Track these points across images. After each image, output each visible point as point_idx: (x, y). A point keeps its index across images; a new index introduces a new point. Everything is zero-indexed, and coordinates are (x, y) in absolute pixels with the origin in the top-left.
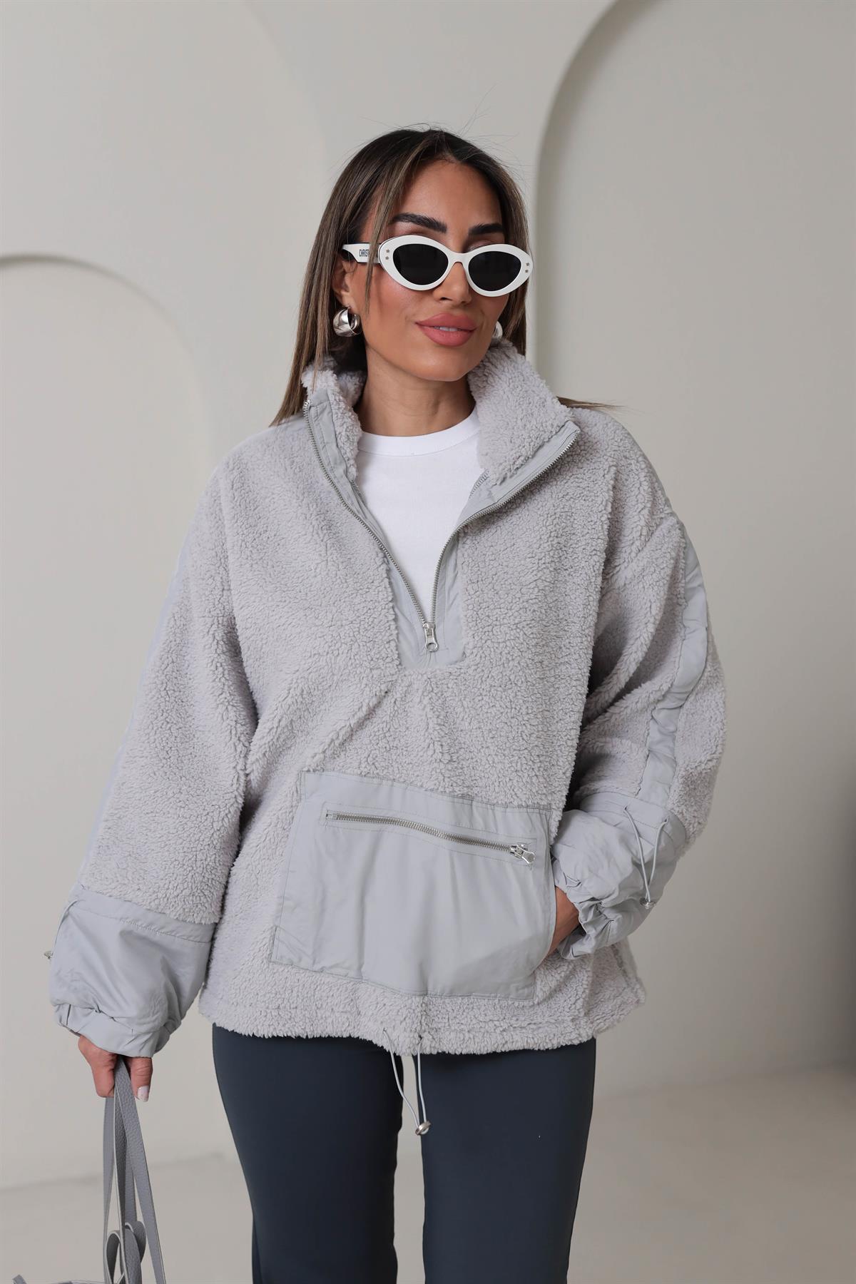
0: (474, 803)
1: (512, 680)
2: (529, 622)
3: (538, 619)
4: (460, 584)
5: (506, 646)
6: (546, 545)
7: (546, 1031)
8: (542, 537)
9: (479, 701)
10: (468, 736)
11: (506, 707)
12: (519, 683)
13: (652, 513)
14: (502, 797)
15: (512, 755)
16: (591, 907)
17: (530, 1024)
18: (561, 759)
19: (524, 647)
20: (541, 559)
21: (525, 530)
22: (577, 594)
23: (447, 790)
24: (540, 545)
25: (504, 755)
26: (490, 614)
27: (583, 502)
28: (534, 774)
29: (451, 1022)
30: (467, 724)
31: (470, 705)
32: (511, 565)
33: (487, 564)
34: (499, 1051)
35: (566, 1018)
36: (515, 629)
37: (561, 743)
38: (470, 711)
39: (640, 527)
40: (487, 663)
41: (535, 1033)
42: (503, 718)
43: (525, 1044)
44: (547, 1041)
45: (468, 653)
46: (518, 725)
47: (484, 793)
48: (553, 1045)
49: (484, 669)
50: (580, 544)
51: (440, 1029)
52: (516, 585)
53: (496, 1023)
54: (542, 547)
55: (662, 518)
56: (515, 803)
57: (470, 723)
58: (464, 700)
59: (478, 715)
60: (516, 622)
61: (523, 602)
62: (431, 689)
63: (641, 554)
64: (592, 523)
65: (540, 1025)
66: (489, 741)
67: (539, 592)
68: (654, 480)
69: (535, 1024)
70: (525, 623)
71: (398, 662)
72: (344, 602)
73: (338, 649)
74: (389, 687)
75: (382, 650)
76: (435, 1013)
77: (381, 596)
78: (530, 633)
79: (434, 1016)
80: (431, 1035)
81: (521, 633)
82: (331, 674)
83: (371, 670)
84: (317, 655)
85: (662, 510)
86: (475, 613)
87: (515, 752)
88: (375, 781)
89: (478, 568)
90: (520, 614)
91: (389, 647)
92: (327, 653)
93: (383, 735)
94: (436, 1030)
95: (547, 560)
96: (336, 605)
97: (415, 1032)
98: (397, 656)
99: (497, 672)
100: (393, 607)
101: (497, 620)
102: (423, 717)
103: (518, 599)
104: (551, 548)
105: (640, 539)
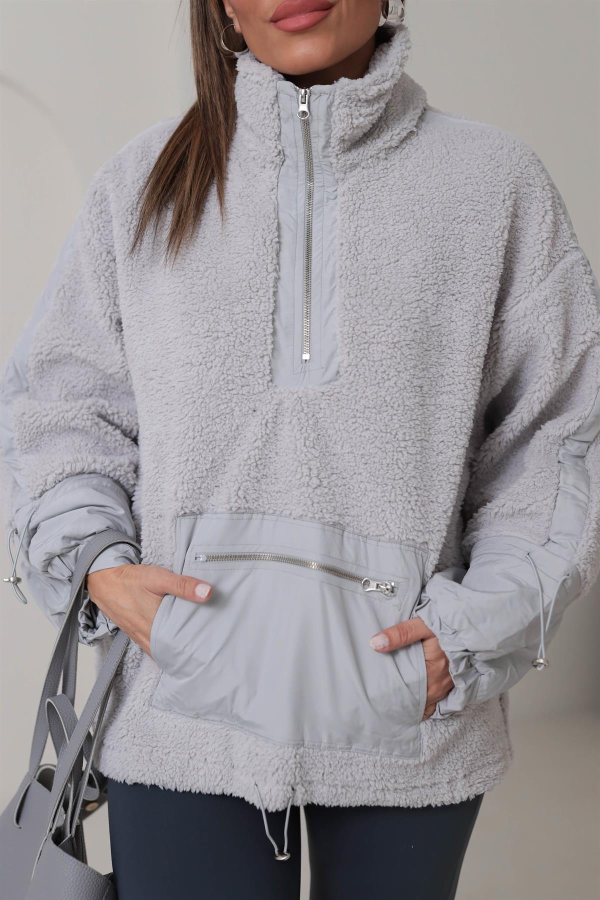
0: (346, 534)
1: (388, 402)
2: (408, 342)
3: (418, 341)
4: (337, 299)
5: (382, 365)
6: (430, 266)
8: (428, 258)
12: (396, 406)
13: (554, 245)
14: (373, 529)
15: (386, 484)
18: (441, 496)
19: (401, 367)
20: (425, 280)
22: (465, 320)
23: (317, 516)
24: (426, 266)
25: (377, 483)
26: (367, 330)
28: (410, 507)
29: (325, 777)
30: (339, 447)
31: (342, 428)
32: (393, 281)
33: (368, 278)
36: (393, 348)
37: (442, 478)
38: (342, 434)
39: (542, 257)
40: (361, 381)
42: (377, 442)
45: (342, 370)
46: (393, 451)
47: (356, 523)
49: (358, 387)
50: (470, 269)
51: (313, 782)
54: (427, 268)
55: (566, 251)
56: (387, 537)
57: (342, 447)
58: (337, 422)
59: (351, 438)
60: (395, 341)
61: (404, 320)
62: (300, 409)
63: (542, 285)
64: (486, 249)
66: (362, 466)
67: (420, 312)
68: (561, 211)
70: (404, 343)
71: (269, 378)
72: (224, 310)
73: (212, 361)
74: (257, 406)
75: (254, 364)
76: (310, 766)
77: (262, 307)
78: (408, 353)
79: (309, 769)
80: (305, 787)
81: (399, 353)
82: (200, 387)
83: (242, 386)
84: (189, 365)
85: (566, 243)
86: (351, 329)
87: (390, 480)
88: (245, 516)
89: (357, 282)
90: (400, 332)
91: (262, 362)
92: (201, 364)
93: (255, 464)
94: (310, 783)
95: (430, 282)
96: (214, 312)
97: (289, 785)
98: (269, 371)
99: (371, 392)
100: (273, 321)
101: (374, 337)
102: (293, 439)
103: (398, 316)
104: (434, 271)
105: (542, 269)
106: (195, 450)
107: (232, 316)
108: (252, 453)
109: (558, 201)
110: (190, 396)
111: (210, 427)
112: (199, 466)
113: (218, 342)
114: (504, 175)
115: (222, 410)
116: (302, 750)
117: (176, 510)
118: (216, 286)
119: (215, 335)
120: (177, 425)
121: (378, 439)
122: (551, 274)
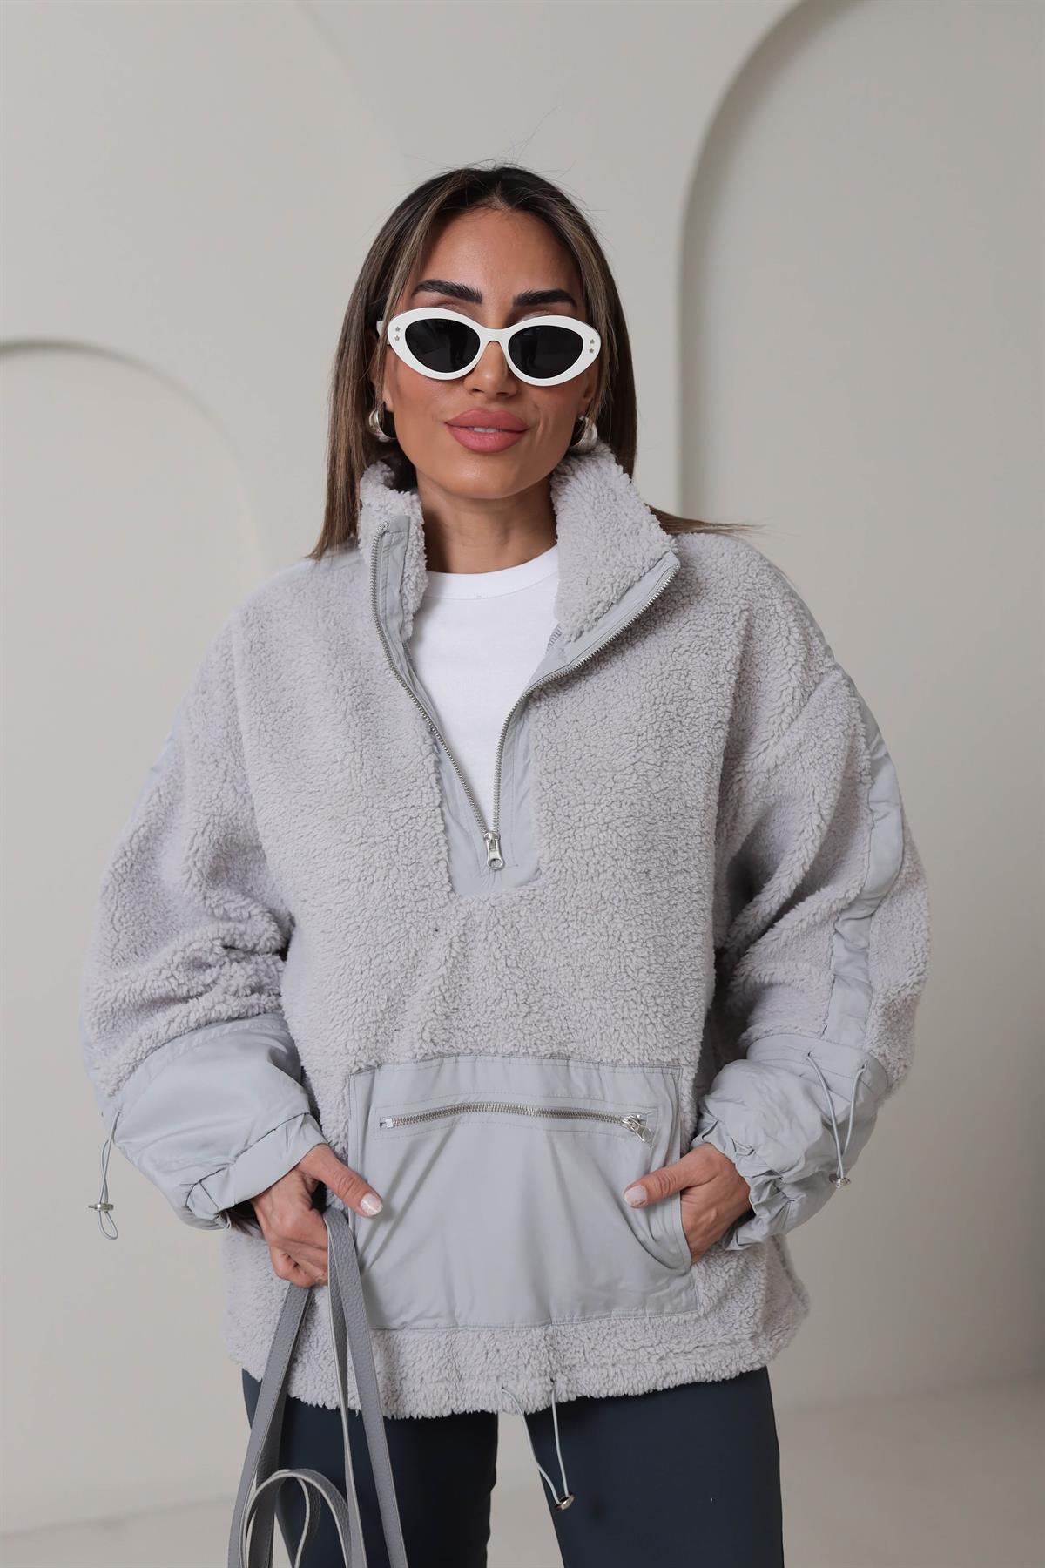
0: (571, 1062)
1: (606, 898)
2: (624, 820)
3: (638, 815)
4: (532, 777)
5: (594, 853)
6: (647, 716)
7: (721, 1354)
8: (644, 705)
9: (564, 929)
10: (554, 977)
11: (601, 934)
13: (807, 669)
14: (606, 1054)
15: (615, 998)
16: (767, 1183)
17: (697, 1347)
18: (687, 998)
19: (619, 854)
20: (642, 735)
21: (621, 696)
23: (530, 1051)
24: (641, 716)
25: (604, 998)
26: (571, 813)
27: (705, 657)
28: (648, 1021)
29: (587, 1356)
30: (551, 961)
32: (600, 744)
33: (569, 745)
34: (660, 1388)
35: (744, 1336)
36: (606, 830)
37: (686, 976)
38: (552, 944)
39: (791, 690)
40: (569, 879)
41: (705, 1358)
42: (598, 950)
43: (694, 1374)
44: (723, 1367)
45: (544, 868)
46: (619, 957)
47: (582, 1049)
48: (731, 1372)
49: (566, 886)
50: (701, 713)
51: (574, 1366)
52: (606, 771)
53: (649, 1350)
54: (643, 718)
55: (822, 674)
56: (625, 1062)
57: (555, 960)
58: (544, 930)
59: (565, 947)
60: (606, 821)
61: (617, 793)
62: (496, 921)
63: (796, 724)
64: (718, 686)
65: (712, 1348)
66: (583, 980)
67: (638, 778)
68: (808, 624)
69: (704, 1346)
70: (619, 822)
71: (448, 888)
72: (378, 808)
73: (372, 875)
74: (439, 924)
75: (429, 872)
76: (566, 1347)
77: (425, 800)
78: (627, 834)
79: (565, 1350)
80: (566, 1375)
81: (614, 835)
82: (362, 908)
83: (416, 902)
84: (346, 882)
85: (821, 663)
86: (550, 814)
87: (619, 993)
88: (435, 1063)
89: (556, 753)
90: (612, 809)
91: (437, 869)
92: (360, 879)
93: (441, 997)
94: (571, 1369)
95: (650, 736)
96: (366, 813)
97: (546, 1375)
98: (447, 879)
99: (583, 889)
100: (442, 814)
101: (580, 820)
102: (492, 959)
103: (609, 790)
104: (654, 720)
105: (792, 705)
106: (364, 987)
107: (389, 814)
108: (436, 984)
109: (801, 611)
110: (352, 920)
111: (381, 957)
112: (370, 1008)
113: (376, 848)
114: (731, 590)
115: (393, 934)
116: (551, 1329)
117: (348, 1066)
118: (363, 779)
119: (371, 840)
120: (341, 958)
121: (598, 944)
122: (805, 709)
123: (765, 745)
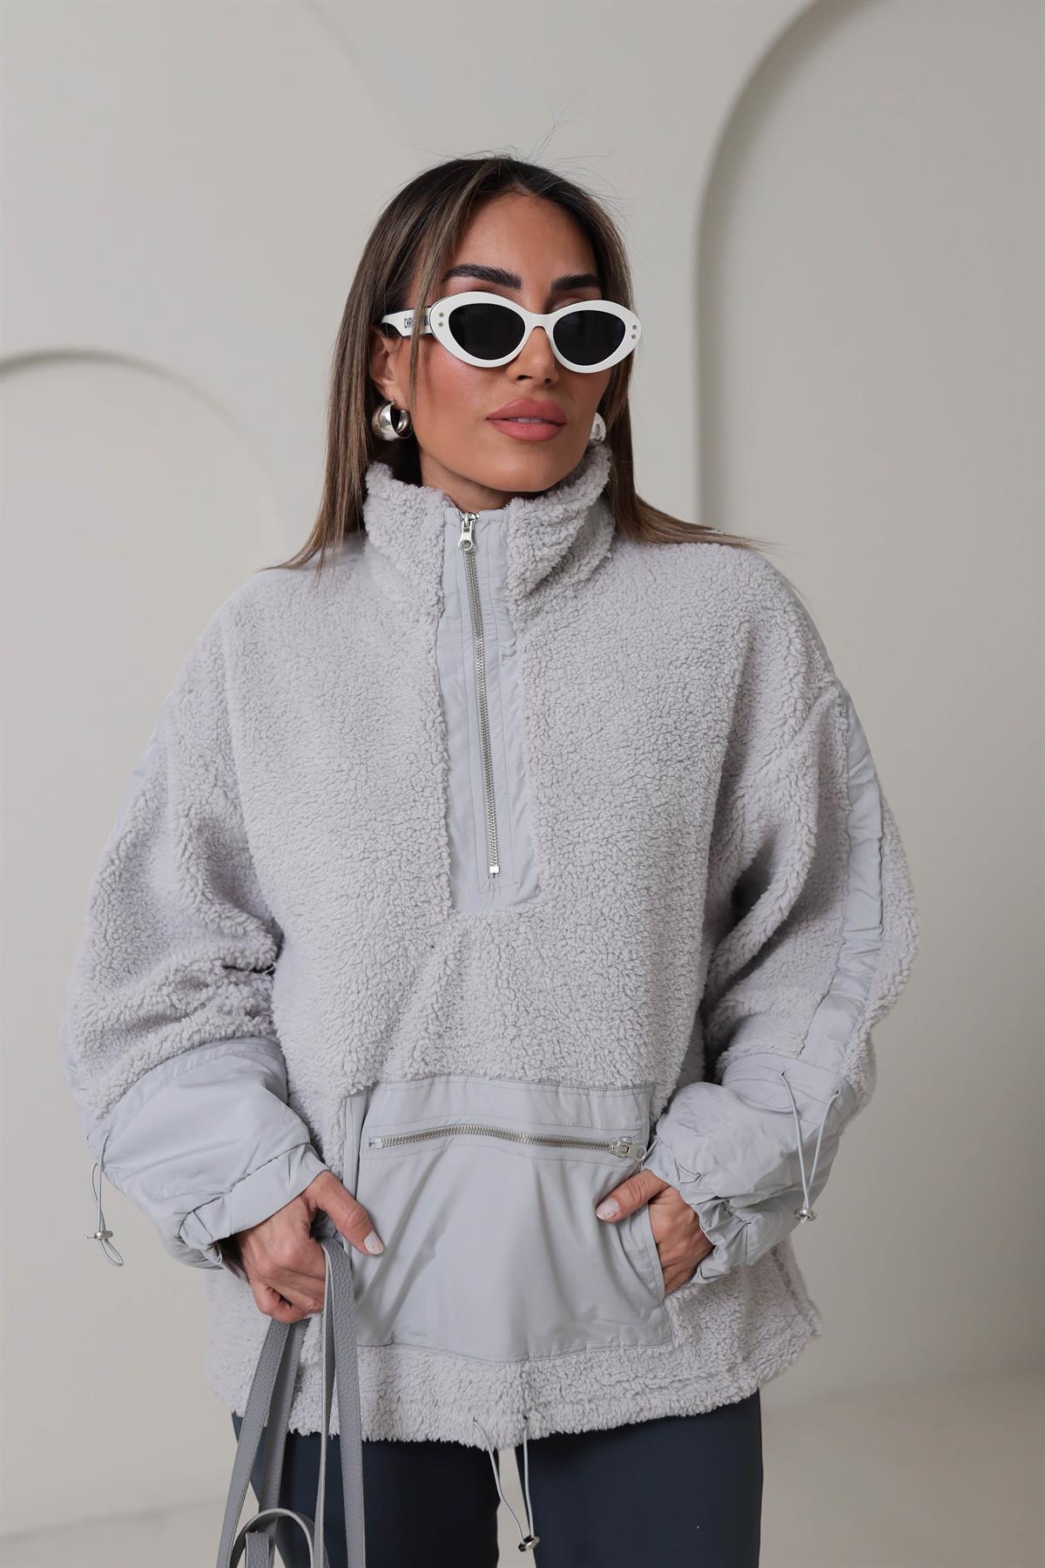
0: (561, 1089)
1: (606, 915)
2: (624, 834)
3: (639, 830)
4: (528, 792)
5: (594, 868)
6: (644, 729)
7: (696, 1388)
8: (641, 719)
9: (563, 946)
10: (550, 998)
11: (600, 951)
12: (617, 918)
13: (807, 681)
14: (600, 1077)
15: (612, 1018)
16: (716, 1209)
17: (673, 1381)
19: (620, 869)
20: (639, 748)
21: (618, 709)
22: (695, 795)
23: (517, 1075)
24: (638, 729)
25: (600, 1019)
26: (570, 828)
27: (704, 670)
28: (642, 1041)
29: (564, 1393)
30: (548, 981)
31: (550, 954)
32: (597, 757)
33: (565, 758)
34: (632, 1422)
35: (721, 1369)
36: (606, 845)
38: (550, 963)
39: (792, 701)
40: (569, 894)
41: (680, 1393)
42: (596, 968)
43: (668, 1410)
44: (698, 1402)
45: (543, 884)
46: (618, 976)
47: (574, 1074)
48: (706, 1407)
49: (565, 903)
50: (699, 727)
51: (550, 1403)
52: (604, 785)
53: (625, 1385)
54: (640, 731)
55: (820, 688)
56: (618, 1084)
57: (551, 979)
58: (542, 947)
59: (563, 966)
60: (606, 835)
61: (615, 807)
62: (492, 938)
63: (799, 737)
64: (717, 700)
65: (688, 1382)
66: (579, 1001)
67: (637, 792)
68: (811, 636)
69: (679, 1381)
70: (619, 836)
71: (449, 903)
72: (381, 821)
73: (373, 891)
74: (436, 940)
75: (429, 887)
76: (542, 1384)
77: (431, 811)
78: (627, 848)
79: (541, 1388)
80: (539, 1412)
81: (615, 849)
82: (360, 925)
83: (415, 918)
84: (344, 898)
85: (820, 677)
86: (550, 829)
87: (616, 1013)
88: (426, 1082)
89: (552, 766)
90: (611, 823)
91: (438, 884)
92: (359, 895)
93: (434, 1015)
94: (546, 1406)
95: (647, 749)
96: (369, 826)
97: (518, 1413)
98: (448, 894)
99: (582, 906)
100: (447, 826)
101: (579, 836)
102: (483, 978)
103: (608, 804)
104: (651, 734)
105: (794, 716)
106: (361, 1007)
107: (393, 827)
108: (429, 1002)
109: (805, 623)
110: (349, 938)
111: (379, 976)
112: (369, 1028)
113: (378, 864)
114: (732, 602)
115: (392, 952)
116: (527, 1365)
117: (345, 1087)
118: (368, 791)
119: (373, 855)
120: (336, 976)
121: (597, 963)
122: (807, 722)
123: (767, 758)
